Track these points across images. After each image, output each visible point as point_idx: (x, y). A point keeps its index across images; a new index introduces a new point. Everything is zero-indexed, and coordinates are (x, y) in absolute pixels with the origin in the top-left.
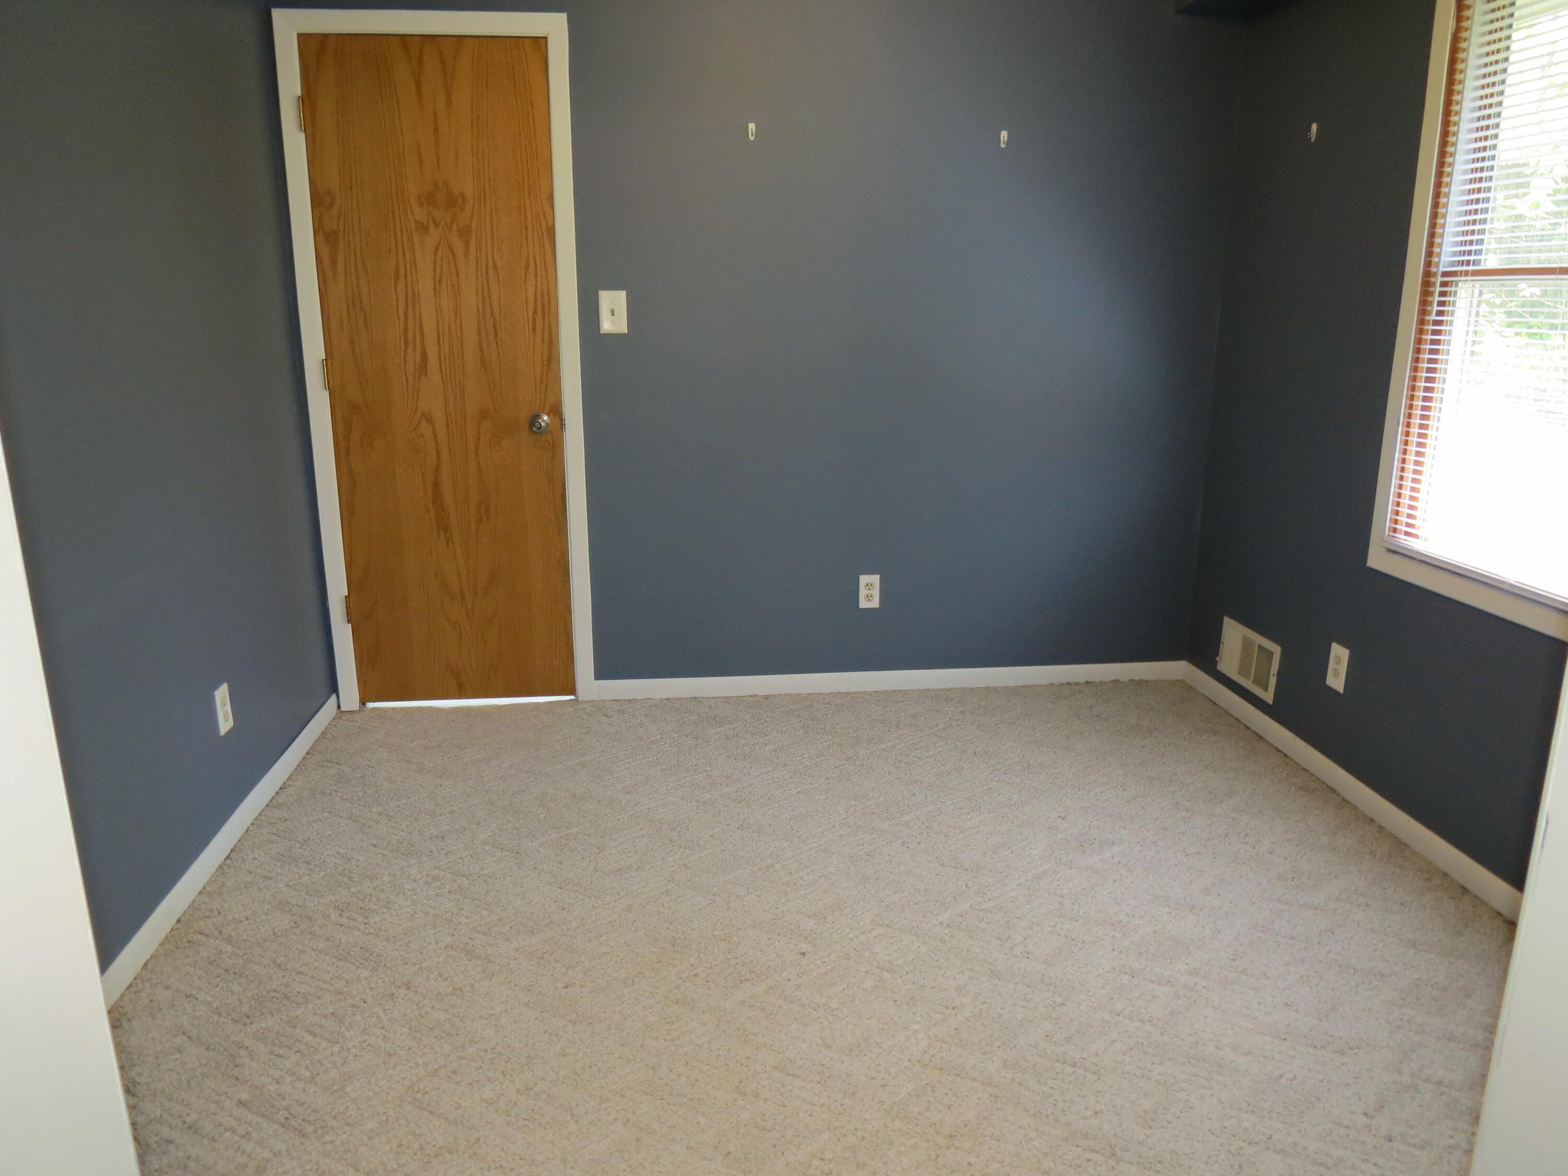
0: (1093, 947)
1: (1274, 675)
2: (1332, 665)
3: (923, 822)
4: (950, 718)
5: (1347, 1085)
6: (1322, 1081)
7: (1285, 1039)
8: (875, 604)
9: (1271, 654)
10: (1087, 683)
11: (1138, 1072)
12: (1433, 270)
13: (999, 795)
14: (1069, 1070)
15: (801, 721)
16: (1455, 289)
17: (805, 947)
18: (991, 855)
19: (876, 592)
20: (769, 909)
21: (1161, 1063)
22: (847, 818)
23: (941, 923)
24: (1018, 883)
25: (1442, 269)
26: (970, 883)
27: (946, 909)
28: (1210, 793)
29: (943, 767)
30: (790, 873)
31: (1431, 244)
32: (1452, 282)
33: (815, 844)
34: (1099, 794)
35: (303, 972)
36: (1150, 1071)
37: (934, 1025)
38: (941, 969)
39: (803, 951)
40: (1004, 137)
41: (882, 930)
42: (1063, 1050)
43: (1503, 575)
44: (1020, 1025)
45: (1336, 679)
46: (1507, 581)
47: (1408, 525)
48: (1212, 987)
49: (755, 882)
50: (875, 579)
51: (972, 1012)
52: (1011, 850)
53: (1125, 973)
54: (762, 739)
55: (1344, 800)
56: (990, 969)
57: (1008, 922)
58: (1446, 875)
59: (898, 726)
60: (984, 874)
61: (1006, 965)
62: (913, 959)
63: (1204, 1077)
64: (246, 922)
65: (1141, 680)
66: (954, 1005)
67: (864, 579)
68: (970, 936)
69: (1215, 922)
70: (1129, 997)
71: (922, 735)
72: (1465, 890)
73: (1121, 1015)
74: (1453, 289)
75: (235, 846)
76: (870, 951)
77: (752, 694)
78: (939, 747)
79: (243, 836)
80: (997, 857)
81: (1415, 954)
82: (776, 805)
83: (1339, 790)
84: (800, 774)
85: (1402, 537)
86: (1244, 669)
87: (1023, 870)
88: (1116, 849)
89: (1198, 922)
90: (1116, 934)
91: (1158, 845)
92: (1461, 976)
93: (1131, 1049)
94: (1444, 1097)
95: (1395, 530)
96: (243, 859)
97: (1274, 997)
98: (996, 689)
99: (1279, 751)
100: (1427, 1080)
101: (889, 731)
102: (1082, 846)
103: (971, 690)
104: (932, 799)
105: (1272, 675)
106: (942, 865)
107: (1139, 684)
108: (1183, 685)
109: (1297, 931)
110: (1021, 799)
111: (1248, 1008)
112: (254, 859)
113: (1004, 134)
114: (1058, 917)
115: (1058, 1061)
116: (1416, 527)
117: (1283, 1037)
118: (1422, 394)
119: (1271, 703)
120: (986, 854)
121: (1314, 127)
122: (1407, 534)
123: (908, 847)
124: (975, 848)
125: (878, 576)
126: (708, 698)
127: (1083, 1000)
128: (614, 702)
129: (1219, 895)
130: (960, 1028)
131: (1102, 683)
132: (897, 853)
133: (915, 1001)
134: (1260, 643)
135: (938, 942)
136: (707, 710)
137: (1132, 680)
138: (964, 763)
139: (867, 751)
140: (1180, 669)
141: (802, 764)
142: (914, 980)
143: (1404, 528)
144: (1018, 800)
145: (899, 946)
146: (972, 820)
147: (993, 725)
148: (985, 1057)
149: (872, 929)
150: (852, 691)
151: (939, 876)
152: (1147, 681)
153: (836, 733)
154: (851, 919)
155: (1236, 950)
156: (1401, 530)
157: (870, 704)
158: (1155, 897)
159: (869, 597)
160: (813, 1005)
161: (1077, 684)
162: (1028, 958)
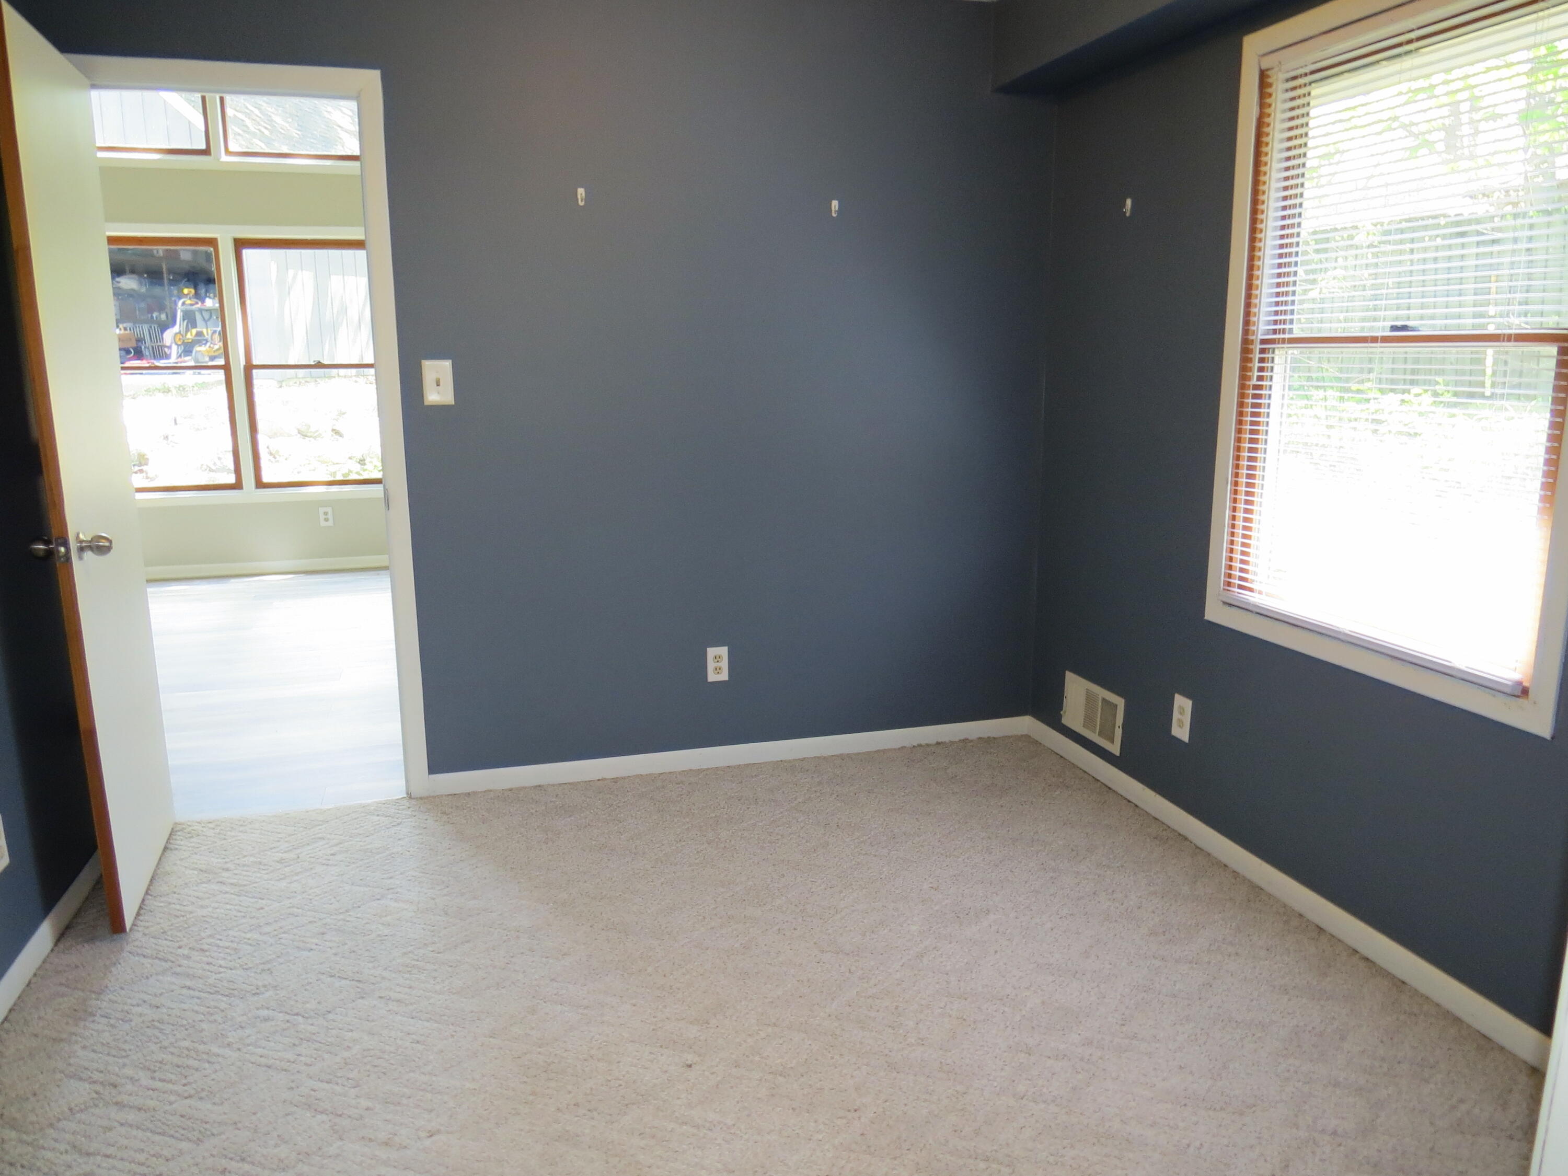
0: (985, 1026)
1: (1119, 727)
2: (1176, 715)
3: (796, 905)
4: (807, 790)
5: (1251, 1147)
6: (1228, 1146)
7: (1185, 1105)
8: (724, 676)
9: (1116, 706)
10: (938, 743)
11: (1051, 1159)
12: (1251, 337)
13: (868, 869)
14: (982, 1165)
15: (655, 804)
16: (1272, 355)
17: (690, 1058)
18: (870, 936)
19: (725, 664)
20: (647, 1019)
21: (1072, 1146)
22: (717, 908)
23: (829, 1016)
24: (901, 963)
25: (1260, 337)
26: (853, 968)
27: (833, 1000)
28: (1072, 850)
29: (808, 844)
30: (665, 976)
31: (1247, 314)
32: (1269, 349)
33: (687, 940)
34: (966, 860)
35: (111, 1155)
36: (1062, 1156)
37: (838, 1133)
38: (836, 1067)
39: (689, 1062)
40: (835, 206)
41: (770, 1030)
42: (974, 1144)
43: (1338, 625)
44: (927, 1122)
45: (1181, 729)
46: (1341, 630)
47: (1241, 579)
48: (1107, 1057)
49: (628, 989)
50: (723, 651)
51: (875, 1113)
52: (888, 928)
53: (1021, 1051)
54: (616, 828)
55: (1197, 847)
56: (887, 1062)
57: (897, 1008)
58: (1301, 916)
59: (756, 803)
60: (866, 957)
61: (902, 1055)
62: (806, 1059)
63: (1115, 1157)
64: (32, 1099)
65: (989, 738)
66: (856, 1107)
67: (712, 652)
68: (862, 1027)
69: (1098, 986)
70: (1030, 1077)
71: (782, 810)
72: (1320, 930)
73: (1025, 1099)
74: (1270, 356)
75: (15, 1004)
76: (760, 1055)
77: (600, 778)
78: (802, 821)
79: (24, 991)
80: (876, 936)
81: (1289, 1000)
82: (641, 899)
83: (1190, 837)
84: (662, 862)
85: (1237, 590)
86: (1089, 721)
87: (905, 948)
88: (992, 917)
89: (1083, 988)
90: (1006, 1009)
91: (1031, 910)
92: (1334, 1018)
93: (1040, 1134)
94: (1342, 1148)
95: (1229, 584)
96: (25, 1020)
97: (1167, 1061)
98: (849, 756)
99: (1129, 801)
100: (1323, 1131)
101: (748, 808)
102: (958, 917)
103: (825, 758)
104: (802, 879)
105: (1117, 727)
106: (823, 952)
107: (988, 742)
108: (1027, 739)
109: (1177, 988)
110: (891, 872)
111: (1145, 1075)
112: (40, 1018)
113: (835, 204)
114: (947, 996)
115: (970, 1157)
116: (1249, 580)
117: (1183, 1103)
118: (1247, 454)
119: (1118, 754)
120: (865, 935)
121: (1129, 202)
122: (1240, 587)
123: (784, 935)
124: (852, 929)
125: (726, 648)
126: (553, 785)
127: (985, 1086)
128: (450, 797)
129: (1098, 957)
130: (866, 1132)
131: (952, 743)
132: (774, 942)
133: (814, 1107)
134: (1104, 696)
135: (830, 1037)
136: (554, 799)
137: (980, 738)
138: (828, 838)
139: (728, 832)
140: (1025, 724)
141: (662, 851)
142: (810, 1083)
143: (1237, 582)
144: (888, 873)
145: (790, 1047)
146: (845, 899)
147: (852, 794)
148: (896, 1162)
149: (759, 1030)
150: (705, 767)
151: (821, 964)
152: (994, 738)
153: (693, 814)
154: (736, 1021)
155: (1123, 1014)
156: (1235, 584)
157: (724, 781)
158: (1038, 965)
159: (718, 670)
160: (708, 1125)
161: (928, 745)
162: (923, 1044)
